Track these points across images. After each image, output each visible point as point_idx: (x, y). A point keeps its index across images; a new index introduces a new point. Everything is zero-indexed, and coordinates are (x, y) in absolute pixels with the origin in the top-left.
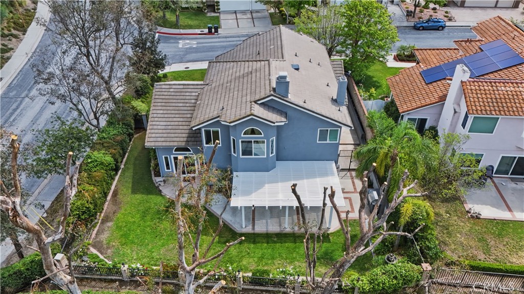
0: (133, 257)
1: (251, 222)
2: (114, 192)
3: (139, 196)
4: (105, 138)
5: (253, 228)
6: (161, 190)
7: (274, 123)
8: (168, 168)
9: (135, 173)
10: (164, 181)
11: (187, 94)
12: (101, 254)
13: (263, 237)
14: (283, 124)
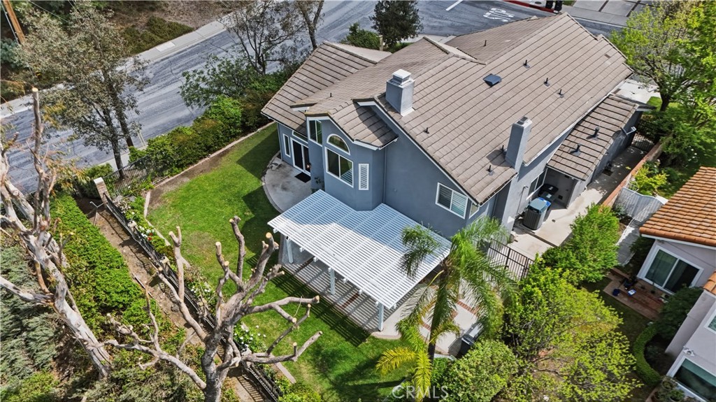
0: (165, 223)
1: (306, 261)
2: (225, 151)
3: (239, 168)
4: (256, 89)
5: (298, 270)
6: (265, 174)
7: (353, 140)
8: (288, 153)
9: (263, 143)
10: (280, 166)
11: (346, 67)
12: (150, 203)
13: (295, 286)
14: (375, 149)
